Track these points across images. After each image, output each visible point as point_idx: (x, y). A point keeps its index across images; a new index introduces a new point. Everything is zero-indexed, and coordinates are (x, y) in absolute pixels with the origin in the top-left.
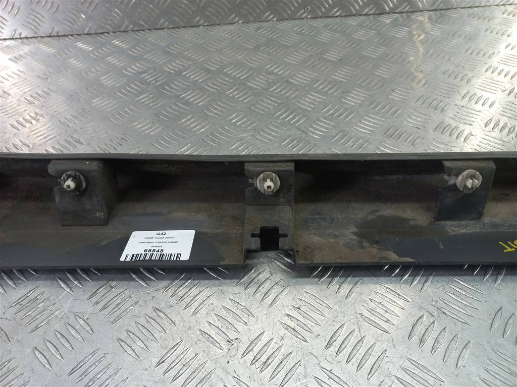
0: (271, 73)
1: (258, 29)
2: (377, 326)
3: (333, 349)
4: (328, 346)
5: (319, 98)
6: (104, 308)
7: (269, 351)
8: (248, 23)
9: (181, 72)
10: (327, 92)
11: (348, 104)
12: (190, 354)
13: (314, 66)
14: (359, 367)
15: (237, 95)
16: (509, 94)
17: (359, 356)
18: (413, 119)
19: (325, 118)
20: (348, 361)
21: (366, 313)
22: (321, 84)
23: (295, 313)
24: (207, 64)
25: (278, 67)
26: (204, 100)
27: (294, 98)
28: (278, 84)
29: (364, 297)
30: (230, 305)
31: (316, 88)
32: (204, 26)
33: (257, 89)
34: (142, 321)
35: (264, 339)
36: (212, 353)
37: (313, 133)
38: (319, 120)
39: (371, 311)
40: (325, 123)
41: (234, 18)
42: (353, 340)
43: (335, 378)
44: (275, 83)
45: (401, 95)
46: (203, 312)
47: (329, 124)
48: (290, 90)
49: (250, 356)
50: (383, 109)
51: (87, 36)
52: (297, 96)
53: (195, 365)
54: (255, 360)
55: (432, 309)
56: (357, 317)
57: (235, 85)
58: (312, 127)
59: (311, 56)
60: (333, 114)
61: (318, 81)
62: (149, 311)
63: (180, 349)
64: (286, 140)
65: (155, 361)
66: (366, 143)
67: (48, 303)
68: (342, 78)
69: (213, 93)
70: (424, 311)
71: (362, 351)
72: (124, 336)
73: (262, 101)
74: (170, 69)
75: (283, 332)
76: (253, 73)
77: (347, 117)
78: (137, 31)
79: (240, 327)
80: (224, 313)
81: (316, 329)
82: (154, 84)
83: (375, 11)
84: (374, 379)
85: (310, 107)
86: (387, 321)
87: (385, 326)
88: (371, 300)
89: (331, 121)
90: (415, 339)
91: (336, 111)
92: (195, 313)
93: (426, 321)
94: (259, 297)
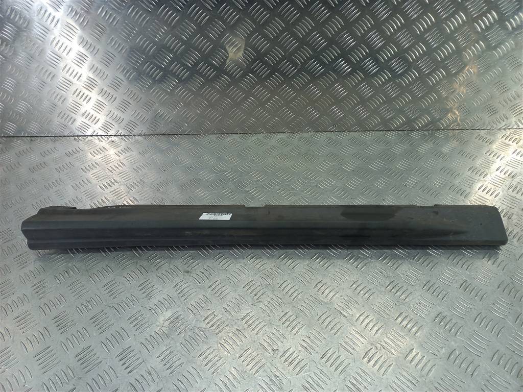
2: (347, 350)
3: (324, 360)
4: (321, 358)
6: (212, 326)
7: (293, 357)
10: (340, 197)
12: (255, 354)
14: (336, 369)
17: (337, 364)
20: (331, 366)
21: (343, 344)
23: (307, 340)
29: (344, 335)
30: (274, 332)
33: (296, 190)
34: (231, 335)
35: (291, 351)
36: (265, 355)
39: (346, 343)
41: (285, 130)
42: (335, 356)
43: (323, 373)
44: (308, 187)
46: (261, 333)
49: (283, 359)
51: (187, 136)
52: (321, 198)
53: (257, 360)
54: (286, 360)
55: (378, 345)
56: (338, 345)
57: (283, 186)
59: (334, 166)
61: (336, 188)
62: (234, 330)
63: (250, 351)
65: (238, 355)
67: (183, 321)
69: (269, 191)
70: (373, 346)
71: (338, 362)
72: (222, 342)
73: (299, 200)
74: (241, 169)
75: (300, 348)
76: (295, 177)
79: (279, 343)
80: (271, 336)
81: (317, 349)
82: (232, 181)
83: (385, 129)
84: (342, 376)
86: (353, 349)
87: (352, 351)
88: (347, 337)
90: (366, 359)
92: (257, 334)
93: (373, 351)
94: (289, 329)
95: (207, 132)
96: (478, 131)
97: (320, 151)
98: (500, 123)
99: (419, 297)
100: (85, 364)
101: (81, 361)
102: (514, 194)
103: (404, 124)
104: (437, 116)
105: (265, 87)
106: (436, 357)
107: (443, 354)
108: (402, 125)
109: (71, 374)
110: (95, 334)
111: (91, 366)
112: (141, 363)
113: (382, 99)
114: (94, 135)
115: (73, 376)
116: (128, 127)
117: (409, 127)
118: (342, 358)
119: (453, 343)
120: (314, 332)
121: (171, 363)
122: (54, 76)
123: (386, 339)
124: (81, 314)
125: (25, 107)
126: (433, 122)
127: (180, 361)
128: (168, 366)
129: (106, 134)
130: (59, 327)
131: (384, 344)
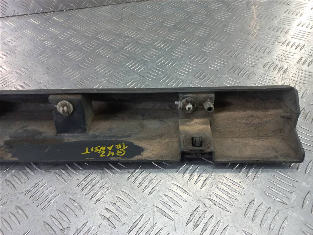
0: (127, 37)
1: (124, 7)
2: (166, 215)
3: (133, 233)
4: (129, 231)
5: (156, 52)
8: (118, 4)
9: (69, 39)
10: (161, 48)
11: (175, 56)
13: (157, 31)
15: (102, 52)
16: (282, 44)
18: (215, 65)
19: (158, 66)
21: (161, 206)
22: (159, 43)
23: (112, 208)
24: (87, 33)
25: (132, 33)
26: (81, 56)
27: (139, 53)
28: (131, 44)
29: (161, 194)
30: (68, 202)
31: (155, 46)
32: (89, 7)
33: (116, 48)
34: (6, 216)
35: (87, 227)
37: (148, 77)
38: (153, 67)
39: (164, 203)
40: (157, 70)
42: (147, 226)
44: (128, 43)
45: (210, 48)
46: (49, 208)
47: (159, 71)
48: (137, 48)
50: (196, 58)
51: (13, 18)
52: (141, 52)
55: (207, 202)
56: (153, 209)
57: (102, 46)
58: (148, 73)
59: (155, 24)
60: (163, 63)
61: (157, 41)
62: (13, 209)
64: (129, 82)
66: (182, 83)
68: (173, 38)
69: (87, 52)
70: (200, 203)
73: (118, 56)
74: (62, 37)
75: (101, 221)
76: (115, 37)
77: (172, 65)
78: (46, 12)
79: (72, 219)
80: (63, 208)
81: (124, 219)
82: (50, 48)
85: (149, 59)
86: (174, 211)
87: (171, 214)
88: (165, 195)
89: (161, 68)
90: (191, 224)
91: (166, 61)
92: (43, 209)
93: (201, 211)
94: (89, 196)
106: (286, 207)
107: (295, 200)
118: (159, 226)
119: (304, 184)
120: (122, 196)
123: (217, 191)
131: (215, 198)
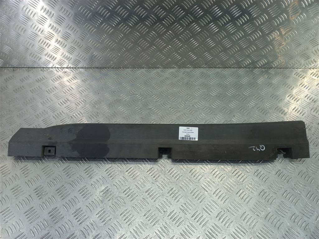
0: (187, 100)
1: (184, 72)
2: (207, 212)
3: (194, 218)
4: (192, 217)
6: (128, 196)
7: (176, 216)
8: (180, 68)
9: (151, 96)
10: (208, 114)
11: (215, 121)
12: (153, 214)
13: (205, 98)
14: (200, 224)
17: (201, 221)
20: (197, 222)
21: (205, 208)
23: (184, 205)
25: (190, 97)
26: (160, 112)
27: (194, 115)
30: (165, 200)
31: (204, 111)
32: (161, 68)
33: (180, 109)
34: (139, 202)
35: (174, 212)
36: (159, 214)
39: (207, 208)
41: (174, 66)
42: (200, 216)
43: (193, 226)
44: (188, 106)
45: (237, 119)
46: (157, 201)
49: (170, 217)
51: (112, 69)
53: (154, 217)
55: (225, 210)
56: (202, 209)
57: (172, 105)
59: (204, 92)
61: (205, 107)
62: (141, 199)
63: (150, 212)
65: (143, 214)
67: (111, 192)
68: (215, 107)
69: (163, 109)
70: (222, 210)
71: (202, 219)
72: (134, 206)
74: (146, 93)
75: (180, 211)
76: (180, 100)
79: (168, 207)
80: (163, 202)
81: (190, 211)
82: (140, 101)
83: (237, 67)
84: (204, 228)
86: (211, 211)
87: (210, 213)
88: (207, 204)
90: (218, 218)
92: (155, 201)
93: (222, 213)
94: (174, 198)
95: (125, 67)
96: (296, 69)
97: (196, 81)
98: (311, 64)
99: (252, 180)
100: (54, 219)
101: (52, 216)
102: (314, 114)
103: (250, 64)
104: (271, 59)
105: (162, 40)
106: (258, 217)
107: (263, 215)
108: (249, 65)
109: (46, 224)
110: (59, 200)
111: (58, 219)
112: (87, 218)
113: (237, 49)
114: (53, 67)
115: (47, 225)
116: (75, 63)
117: (253, 66)
118: (204, 217)
119: (269, 209)
120: (188, 201)
121: (104, 218)
122: (25, 30)
123: (230, 206)
124: (50, 187)
125: (8, 50)
126: (268, 63)
127: (110, 218)
128: (102, 220)
129: (61, 67)
130: (38, 195)
131: (229, 209)
